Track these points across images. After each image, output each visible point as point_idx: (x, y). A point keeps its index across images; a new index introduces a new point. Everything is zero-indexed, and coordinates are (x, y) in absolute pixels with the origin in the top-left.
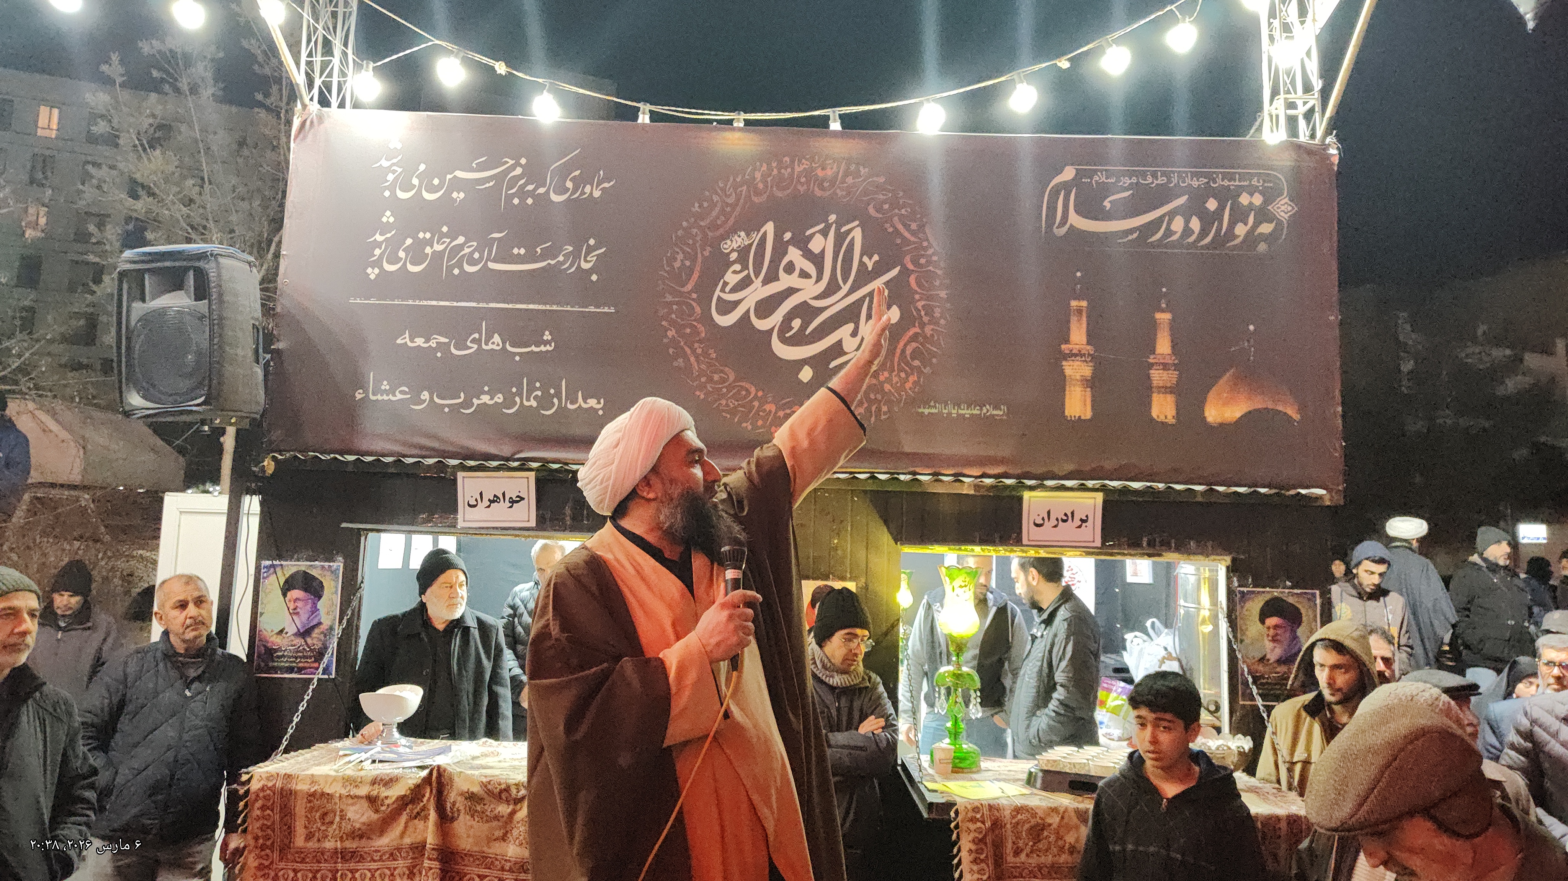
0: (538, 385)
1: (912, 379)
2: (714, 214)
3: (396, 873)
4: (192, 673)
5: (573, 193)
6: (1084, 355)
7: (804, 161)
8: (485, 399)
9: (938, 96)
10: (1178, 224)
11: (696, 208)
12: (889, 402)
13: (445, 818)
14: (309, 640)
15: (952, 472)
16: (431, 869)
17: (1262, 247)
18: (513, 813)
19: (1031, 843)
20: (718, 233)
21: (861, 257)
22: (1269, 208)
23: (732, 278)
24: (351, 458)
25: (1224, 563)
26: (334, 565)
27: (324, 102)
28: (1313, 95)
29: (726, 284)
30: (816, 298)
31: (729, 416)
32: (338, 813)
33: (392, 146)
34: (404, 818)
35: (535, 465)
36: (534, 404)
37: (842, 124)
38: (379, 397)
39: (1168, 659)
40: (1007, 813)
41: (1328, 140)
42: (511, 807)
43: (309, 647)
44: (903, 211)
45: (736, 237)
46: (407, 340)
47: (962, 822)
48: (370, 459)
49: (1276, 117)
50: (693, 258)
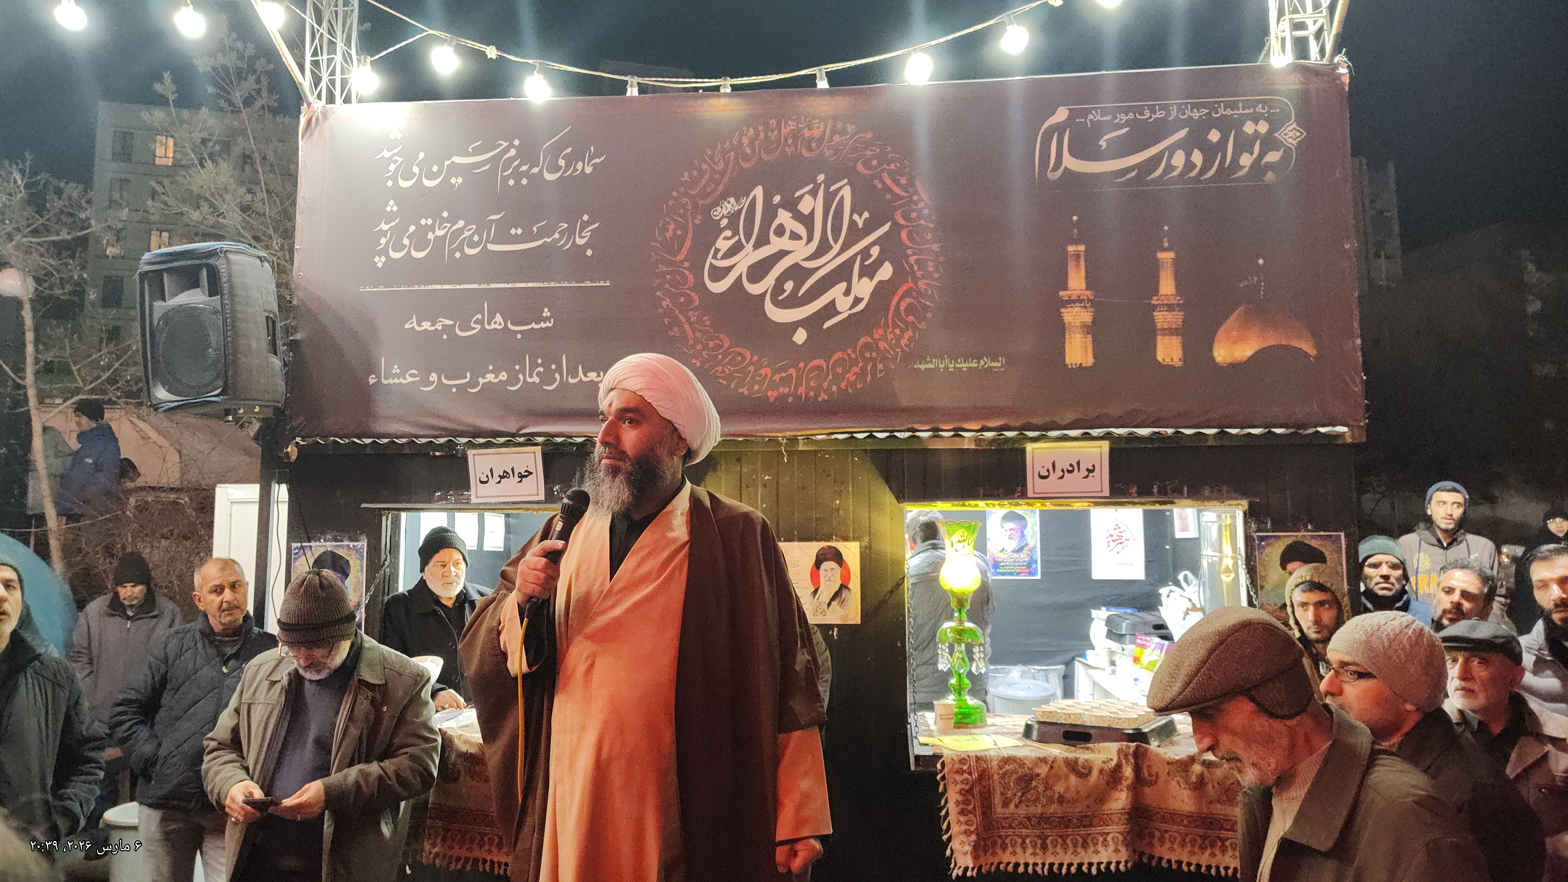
0: (540, 361)
1: (909, 334)
2: (704, 181)
4: (230, 651)
5: (565, 172)
6: (1084, 300)
7: (790, 122)
8: (490, 377)
9: (926, 45)
10: (1179, 159)
11: (686, 177)
12: (884, 359)
15: (951, 427)
19: (1019, 794)
20: (709, 201)
21: (851, 215)
22: (1276, 135)
23: (723, 245)
24: (368, 441)
25: (1240, 507)
26: (359, 544)
27: (331, 99)
28: (1321, 12)
29: (717, 251)
30: (805, 259)
31: (725, 383)
33: (393, 137)
36: (536, 380)
37: (829, 82)
38: (391, 381)
39: (1191, 610)
40: (995, 763)
41: (1337, 59)
44: (892, 166)
45: (726, 203)
46: (415, 324)
47: (950, 771)
48: (386, 441)
49: (1283, 40)
50: (685, 229)
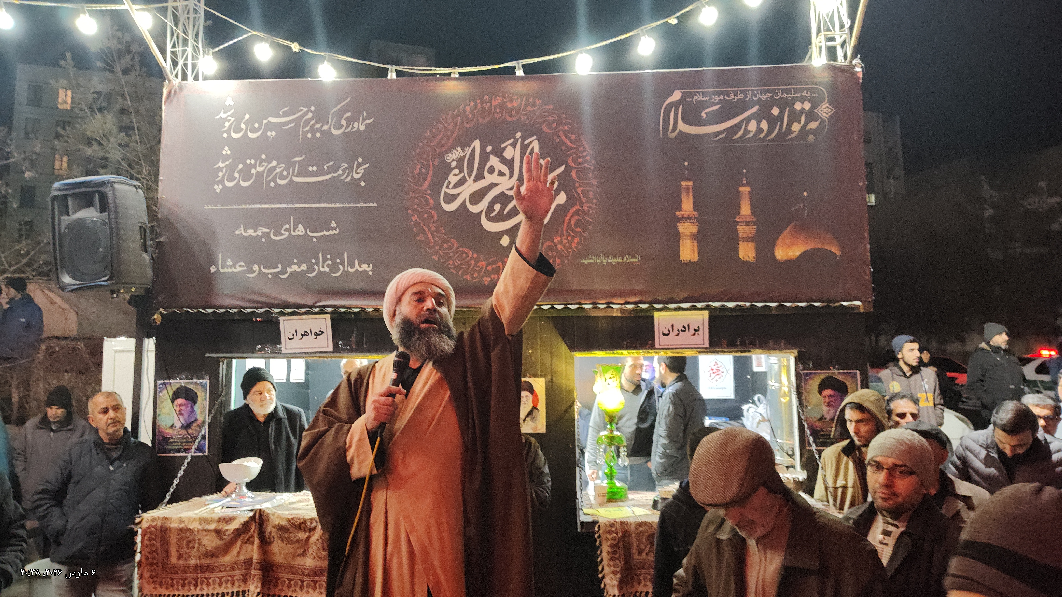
0: (329, 257)
1: (577, 240)
2: (440, 136)
3: (235, 579)
4: (114, 455)
5: (346, 129)
6: (692, 218)
7: (498, 98)
8: (295, 268)
9: (588, 48)
10: (753, 126)
11: (428, 133)
12: (561, 256)
13: (265, 542)
14: (190, 431)
15: (604, 302)
16: (256, 575)
17: (811, 138)
18: (309, 538)
20: (444, 149)
22: (815, 111)
23: (453, 179)
24: (210, 311)
25: (792, 354)
26: (204, 381)
27: (185, 77)
28: (844, 31)
30: (508, 190)
31: (454, 271)
32: (197, 541)
33: (227, 103)
34: (239, 543)
35: (330, 310)
36: (327, 269)
37: (524, 72)
38: (226, 270)
39: (762, 421)
40: (633, 527)
41: (854, 62)
42: (307, 534)
43: (190, 435)
44: (566, 128)
45: (455, 151)
46: (243, 231)
47: (603, 532)
48: (223, 311)
49: (820, 48)
50: (427, 167)
